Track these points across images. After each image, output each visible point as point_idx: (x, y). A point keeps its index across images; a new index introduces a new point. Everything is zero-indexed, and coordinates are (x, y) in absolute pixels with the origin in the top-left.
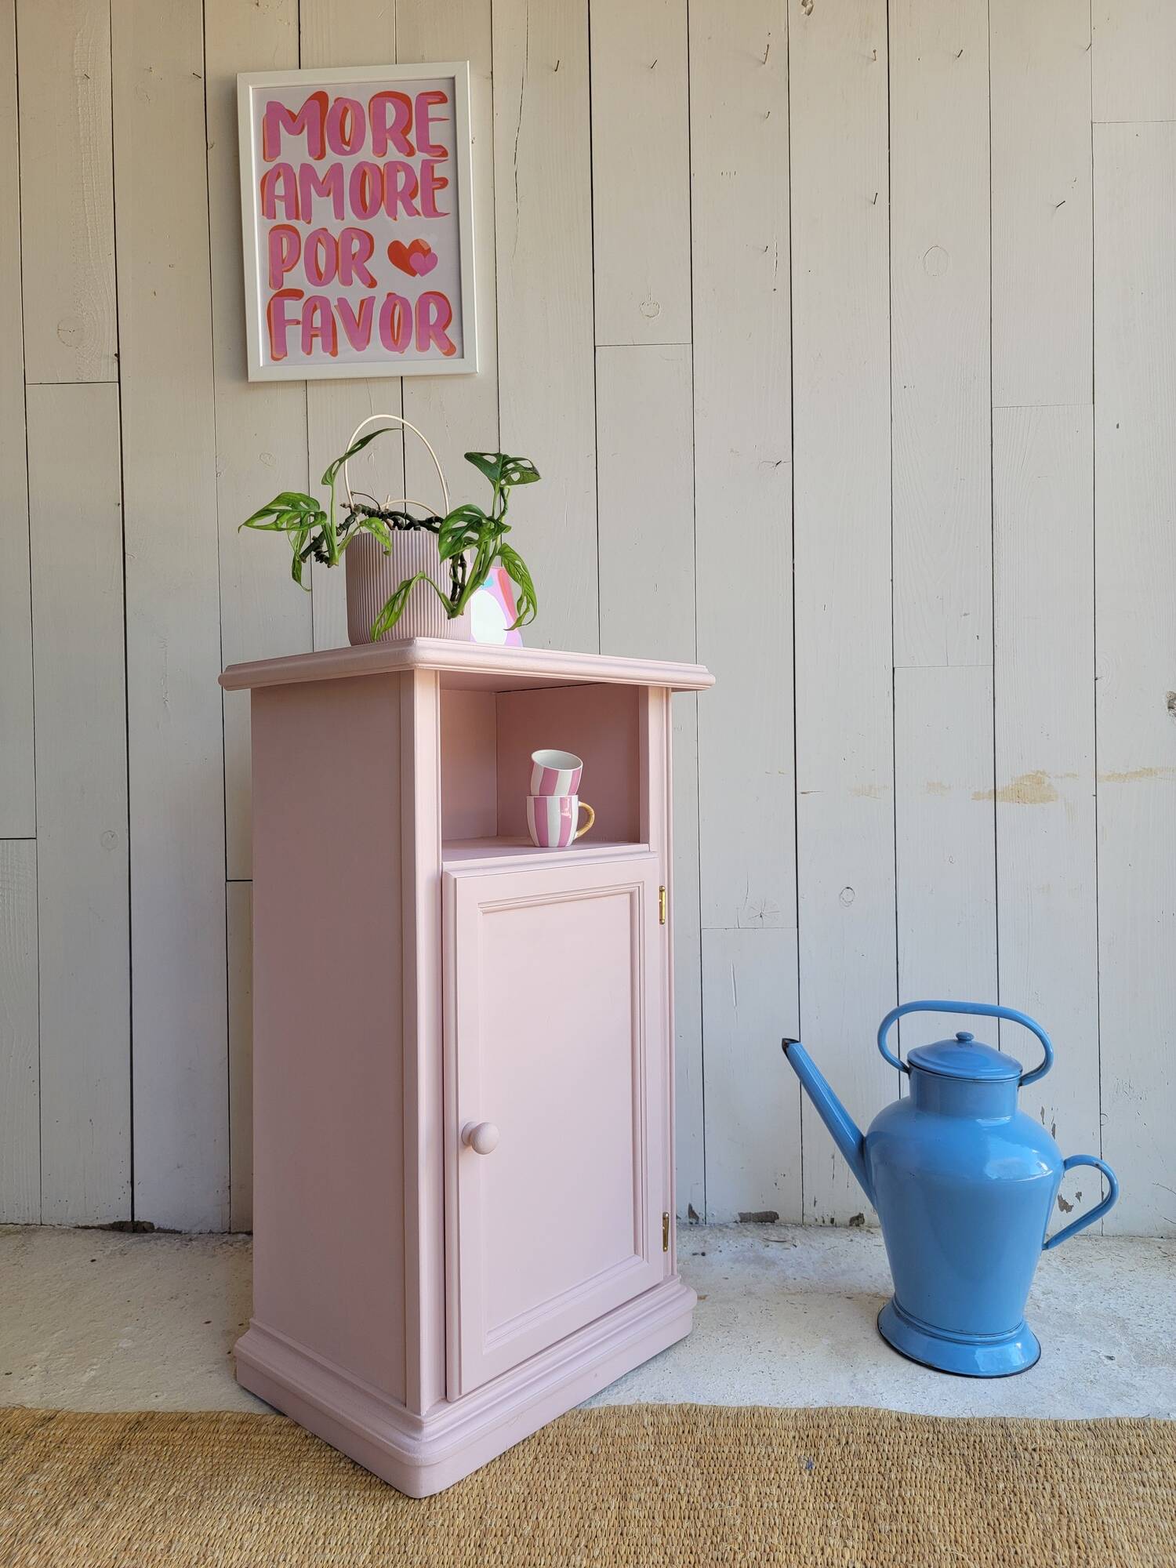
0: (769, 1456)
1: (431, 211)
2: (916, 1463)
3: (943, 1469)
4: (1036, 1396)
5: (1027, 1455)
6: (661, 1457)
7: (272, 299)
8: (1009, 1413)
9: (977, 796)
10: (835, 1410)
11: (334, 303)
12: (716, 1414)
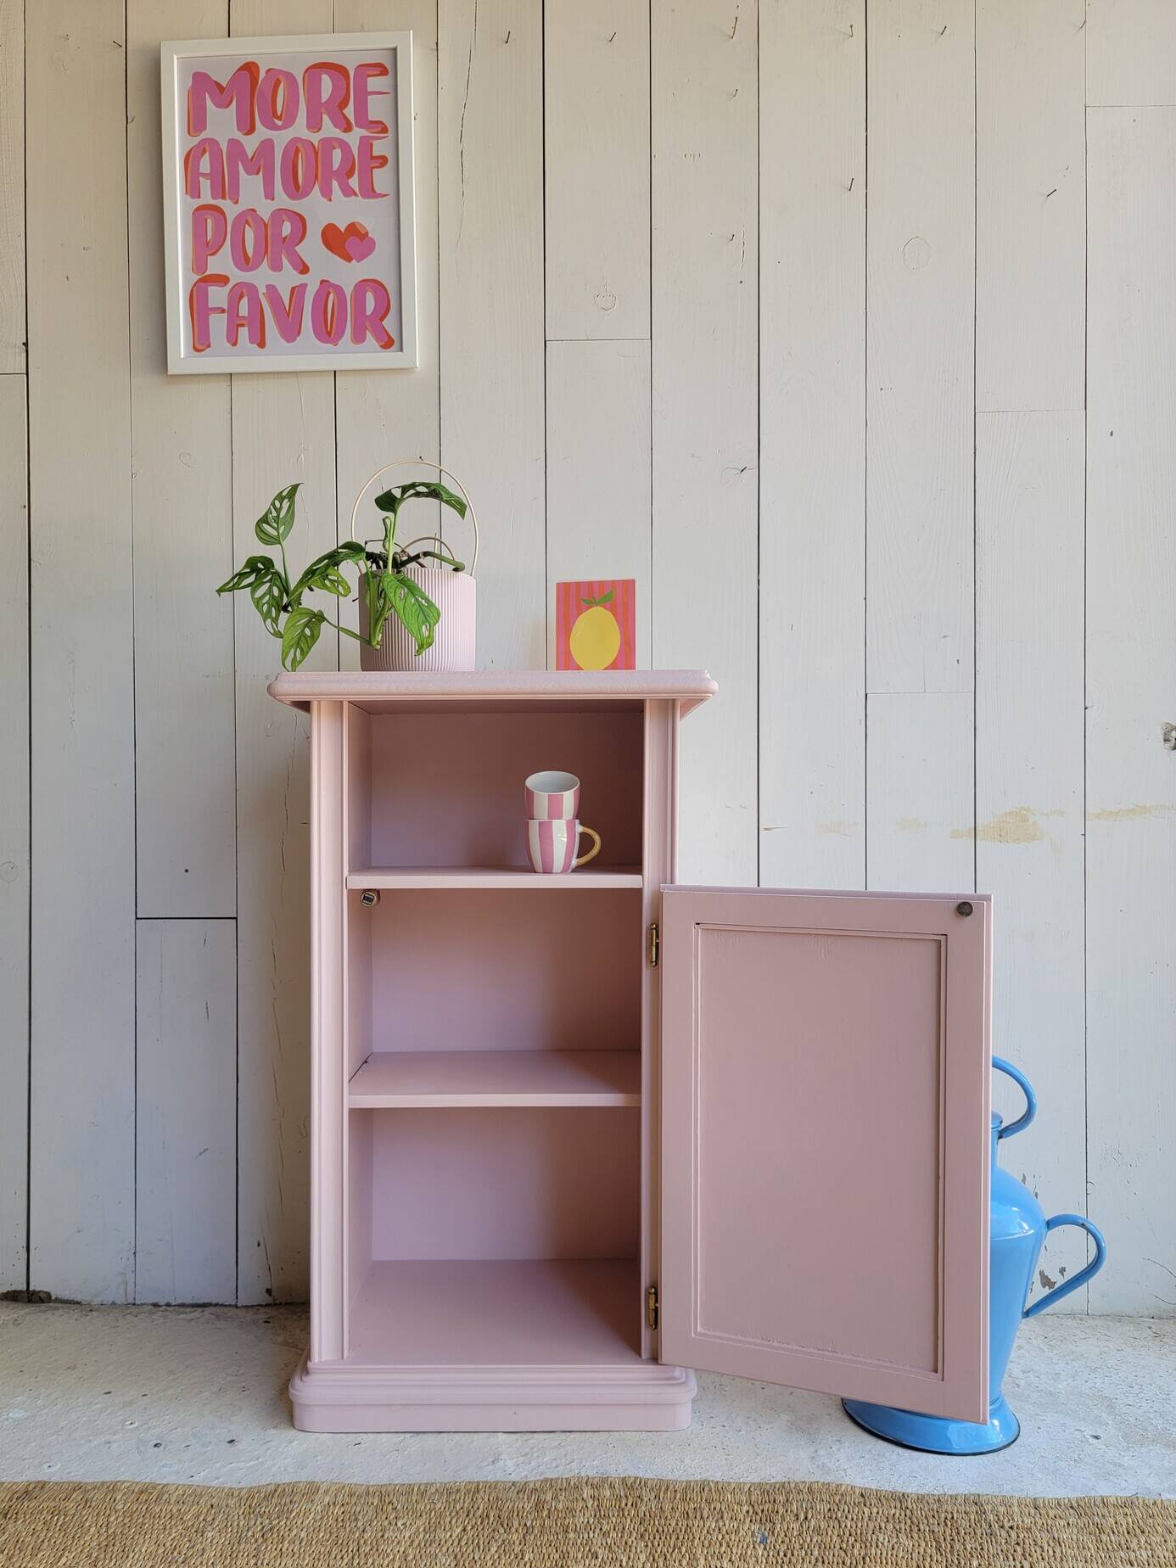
0: (720, 1529)
1: (369, 191)
2: (881, 1539)
3: (911, 1545)
4: (1015, 1474)
5: (1004, 1533)
6: (601, 1529)
7: (195, 285)
8: (985, 1490)
9: (956, 835)
10: (793, 1485)
11: (262, 290)
12: (662, 1488)
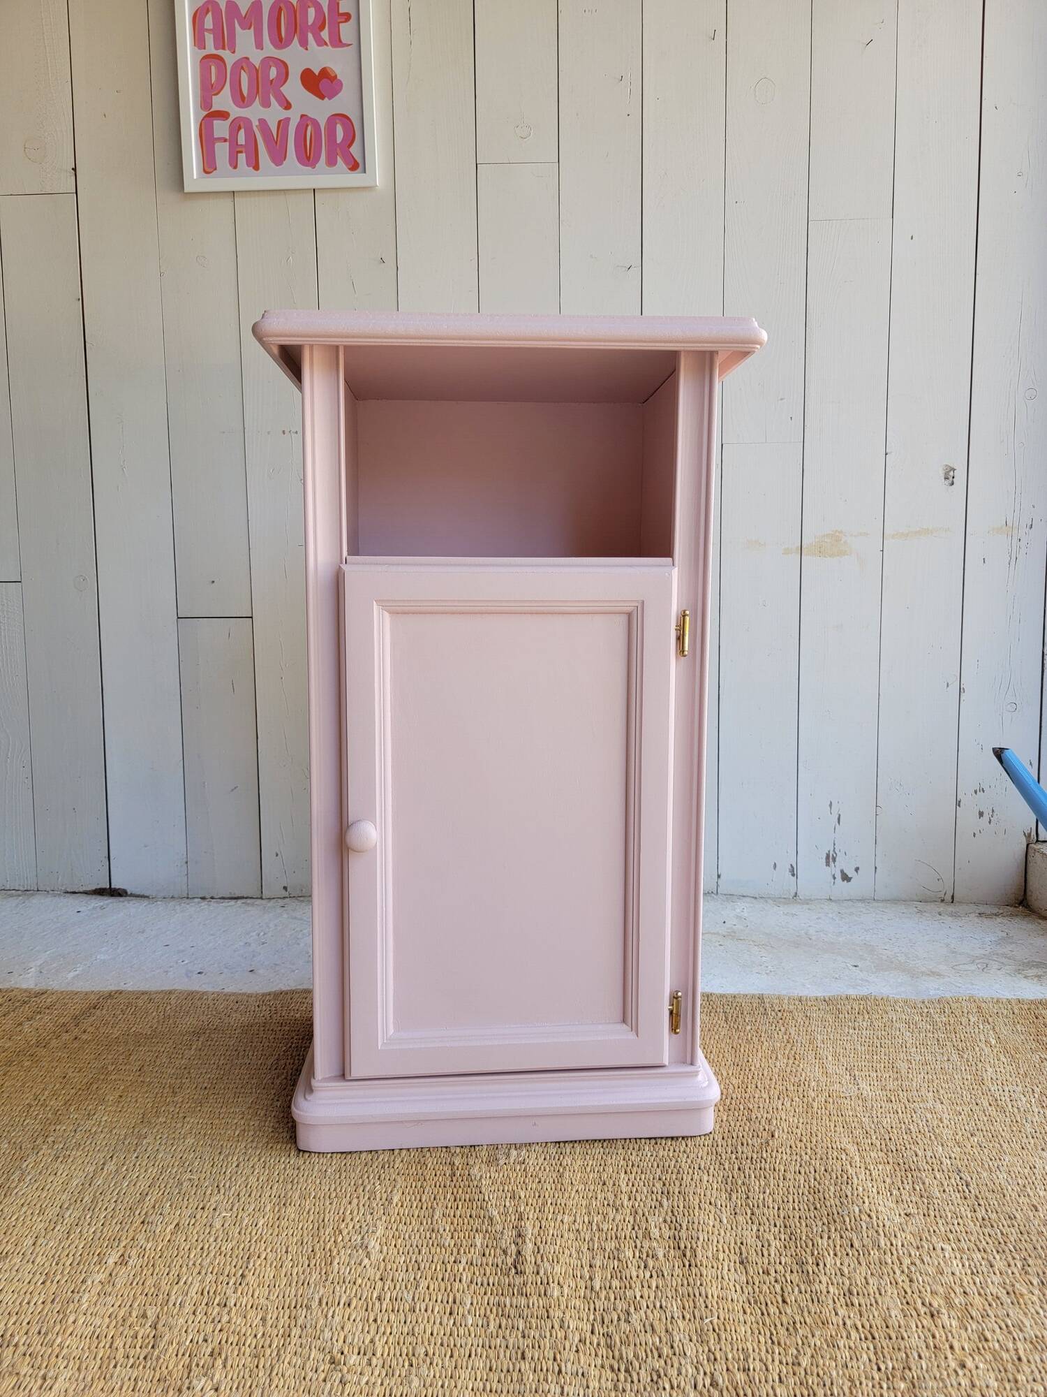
1: (337, 42)
5: (773, 1013)
7: (203, 120)
9: (787, 551)
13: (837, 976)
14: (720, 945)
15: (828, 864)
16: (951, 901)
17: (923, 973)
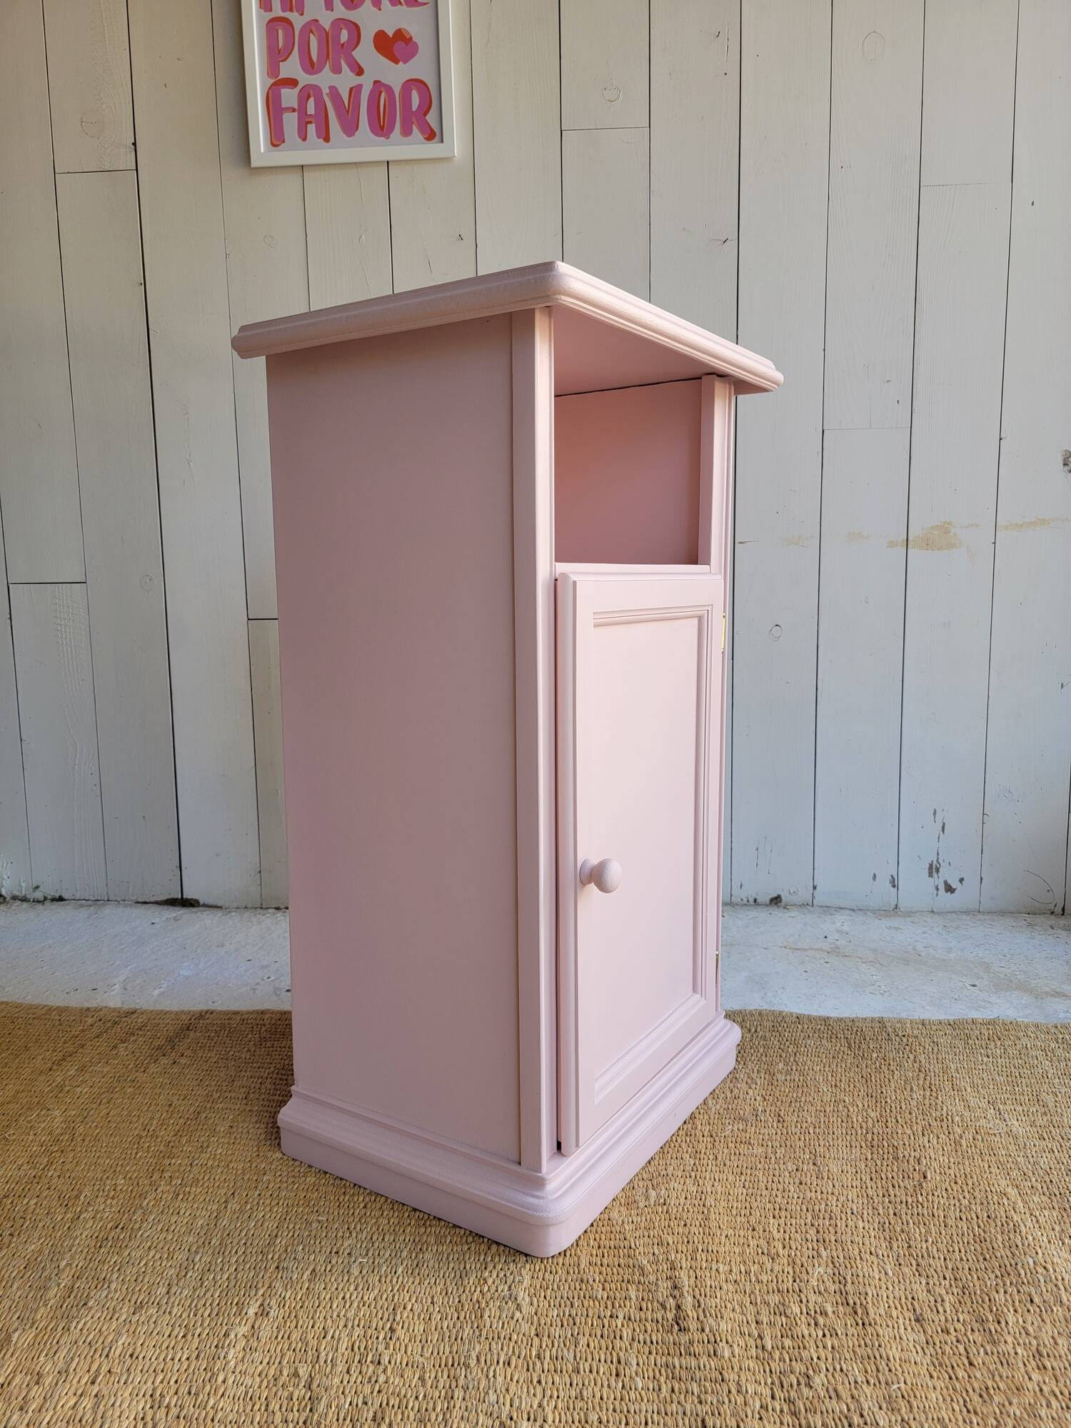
1: (412, 1)
5: (898, 1039)
7: (270, 88)
8: (886, 1015)
9: (892, 544)
11: (326, 91)
13: (956, 997)
14: (826, 962)
15: (931, 875)
16: (1062, 913)
17: (1046, 993)
